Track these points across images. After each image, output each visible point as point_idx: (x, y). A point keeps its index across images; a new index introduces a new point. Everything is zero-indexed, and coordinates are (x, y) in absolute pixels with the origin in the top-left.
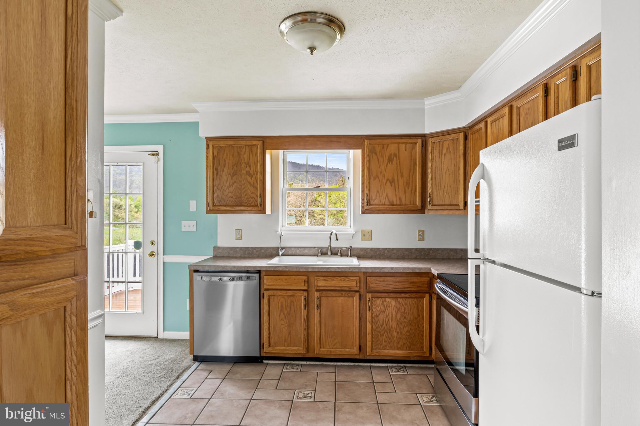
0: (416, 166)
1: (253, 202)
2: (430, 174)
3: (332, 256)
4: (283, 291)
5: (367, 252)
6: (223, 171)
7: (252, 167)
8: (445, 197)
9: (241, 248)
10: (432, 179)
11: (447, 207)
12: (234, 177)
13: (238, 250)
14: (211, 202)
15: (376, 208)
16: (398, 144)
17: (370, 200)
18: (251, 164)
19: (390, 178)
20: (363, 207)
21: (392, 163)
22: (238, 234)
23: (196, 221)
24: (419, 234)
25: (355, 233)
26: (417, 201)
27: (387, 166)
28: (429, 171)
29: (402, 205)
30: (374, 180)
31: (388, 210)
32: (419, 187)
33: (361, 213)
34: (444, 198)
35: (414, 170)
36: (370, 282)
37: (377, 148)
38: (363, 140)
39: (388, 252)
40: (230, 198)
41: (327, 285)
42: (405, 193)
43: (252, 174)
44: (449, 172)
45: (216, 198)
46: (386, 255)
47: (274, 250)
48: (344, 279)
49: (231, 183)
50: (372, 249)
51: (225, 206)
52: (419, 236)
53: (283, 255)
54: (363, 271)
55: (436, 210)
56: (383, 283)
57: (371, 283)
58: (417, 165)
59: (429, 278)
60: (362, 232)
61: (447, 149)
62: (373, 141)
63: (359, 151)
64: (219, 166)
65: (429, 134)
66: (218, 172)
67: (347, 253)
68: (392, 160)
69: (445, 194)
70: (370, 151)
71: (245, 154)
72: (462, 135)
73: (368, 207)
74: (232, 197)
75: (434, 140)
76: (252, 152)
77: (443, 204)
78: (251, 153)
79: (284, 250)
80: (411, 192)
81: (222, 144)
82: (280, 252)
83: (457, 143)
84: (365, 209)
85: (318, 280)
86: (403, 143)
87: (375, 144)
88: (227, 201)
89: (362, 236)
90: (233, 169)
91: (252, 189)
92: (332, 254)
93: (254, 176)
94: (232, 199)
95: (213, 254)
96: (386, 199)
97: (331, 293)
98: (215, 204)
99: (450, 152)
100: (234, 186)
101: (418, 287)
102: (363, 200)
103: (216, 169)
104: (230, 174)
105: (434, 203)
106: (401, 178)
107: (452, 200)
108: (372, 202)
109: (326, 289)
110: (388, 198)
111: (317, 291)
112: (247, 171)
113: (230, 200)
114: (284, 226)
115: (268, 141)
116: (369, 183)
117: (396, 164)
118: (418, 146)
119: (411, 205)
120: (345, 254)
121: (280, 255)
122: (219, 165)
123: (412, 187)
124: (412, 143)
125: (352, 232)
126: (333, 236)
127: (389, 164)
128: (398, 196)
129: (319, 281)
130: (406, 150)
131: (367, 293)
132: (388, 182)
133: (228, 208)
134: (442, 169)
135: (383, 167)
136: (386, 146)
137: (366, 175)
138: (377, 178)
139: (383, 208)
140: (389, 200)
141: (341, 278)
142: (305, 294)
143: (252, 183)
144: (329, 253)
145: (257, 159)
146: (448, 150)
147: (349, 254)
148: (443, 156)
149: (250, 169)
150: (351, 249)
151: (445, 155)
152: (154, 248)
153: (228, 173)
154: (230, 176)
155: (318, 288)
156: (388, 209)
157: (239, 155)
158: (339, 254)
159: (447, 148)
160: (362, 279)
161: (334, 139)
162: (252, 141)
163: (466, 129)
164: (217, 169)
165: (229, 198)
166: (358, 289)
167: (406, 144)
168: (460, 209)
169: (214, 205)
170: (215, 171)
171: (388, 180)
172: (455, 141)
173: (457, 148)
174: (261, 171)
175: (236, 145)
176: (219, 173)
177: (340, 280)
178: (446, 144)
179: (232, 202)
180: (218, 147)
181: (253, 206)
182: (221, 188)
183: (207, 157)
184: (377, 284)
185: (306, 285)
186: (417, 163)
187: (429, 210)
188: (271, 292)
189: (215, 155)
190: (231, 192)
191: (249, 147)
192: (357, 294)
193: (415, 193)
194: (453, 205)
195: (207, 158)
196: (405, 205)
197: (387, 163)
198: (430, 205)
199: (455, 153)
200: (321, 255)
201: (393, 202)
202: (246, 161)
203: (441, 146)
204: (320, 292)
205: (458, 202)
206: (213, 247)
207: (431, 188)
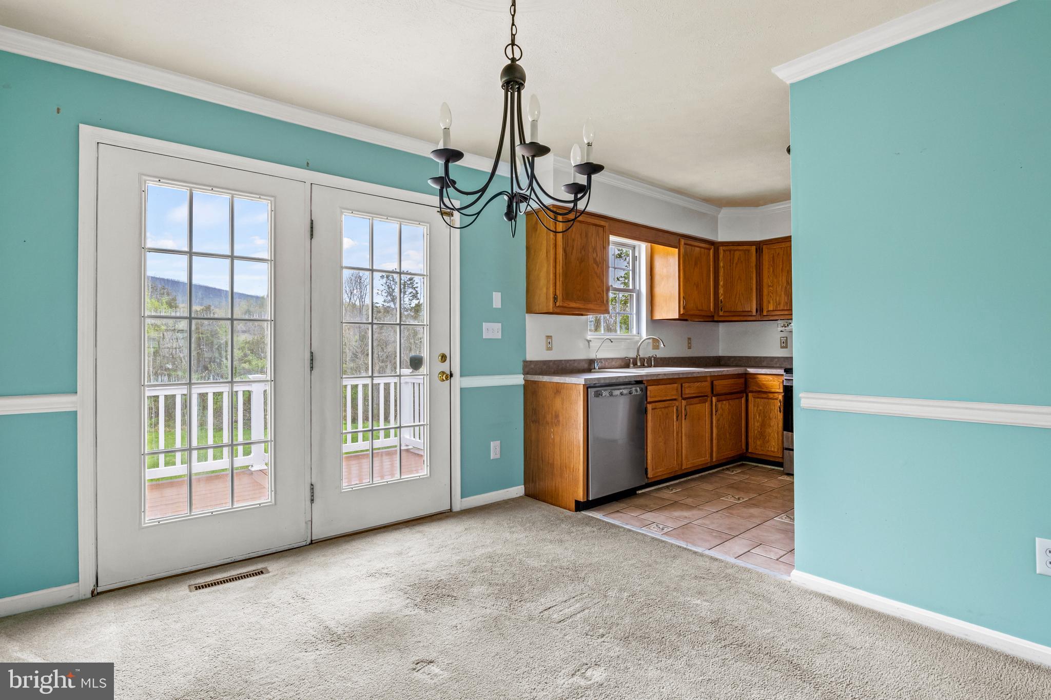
1: (600, 298)
2: (721, 281)
4: (661, 402)
6: (572, 253)
7: (598, 253)
8: (737, 304)
9: (555, 361)
10: (723, 286)
11: (739, 314)
12: (581, 264)
14: (561, 295)
17: (685, 304)
18: (598, 250)
19: (696, 283)
20: (680, 311)
22: (549, 342)
23: (501, 324)
24: (688, 342)
26: (711, 307)
27: (694, 269)
28: (721, 278)
29: (703, 310)
32: (712, 293)
36: (715, 385)
37: (688, 249)
38: (679, 239)
41: (690, 392)
42: (705, 298)
44: (741, 280)
45: (564, 290)
51: (575, 301)
52: (688, 344)
55: (728, 316)
56: (723, 386)
58: (711, 271)
61: (738, 259)
62: (686, 242)
63: (676, 251)
65: (720, 242)
66: (566, 255)
68: (697, 264)
69: (737, 301)
70: (684, 251)
71: (592, 235)
72: (755, 248)
73: (684, 311)
74: (580, 291)
75: (725, 248)
76: (598, 235)
77: (735, 310)
83: (748, 255)
85: (684, 387)
87: (687, 244)
88: (576, 294)
89: (652, 344)
90: (581, 253)
91: (598, 282)
94: (579, 293)
97: (693, 400)
99: (742, 262)
100: (582, 275)
101: (740, 388)
104: (578, 259)
105: (725, 310)
106: (702, 283)
107: (744, 306)
108: (686, 306)
110: (695, 302)
111: (684, 399)
112: (594, 259)
115: (611, 223)
117: (699, 268)
118: (712, 251)
119: (708, 311)
122: (568, 246)
124: (706, 248)
127: (695, 267)
131: (713, 398)
132: (695, 285)
133: (578, 305)
135: (692, 270)
136: (693, 248)
137: (682, 277)
138: (688, 281)
139: (692, 313)
140: (696, 305)
143: (599, 275)
146: (740, 259)
148: (734, 265)
149: (597, 256)
151: (737, 264)
152: (445, 367)
153: (576, 258)
155: (685, 396)
157: (587, 236)
159: (738, 257)
165: (577, 291)
168: (753, 315)
172: (747, 253)
173: (748, 259)
176: (568, 257)
178: (737, 254)
182: (569, 277)
184: (720, 388)
186: (711, 269)
187: (720, 316)
190: (580, 283)
191: (596, 228)
193: (710, 299)
194: (746, 311)
196: (705, 311)
198: (721, 311)
199: (747, 264)
201: (698, 307)
202: (593, 245)
203: (732, 255)
204: (687, 400)
205: (751, 309)
207: (722, 294)
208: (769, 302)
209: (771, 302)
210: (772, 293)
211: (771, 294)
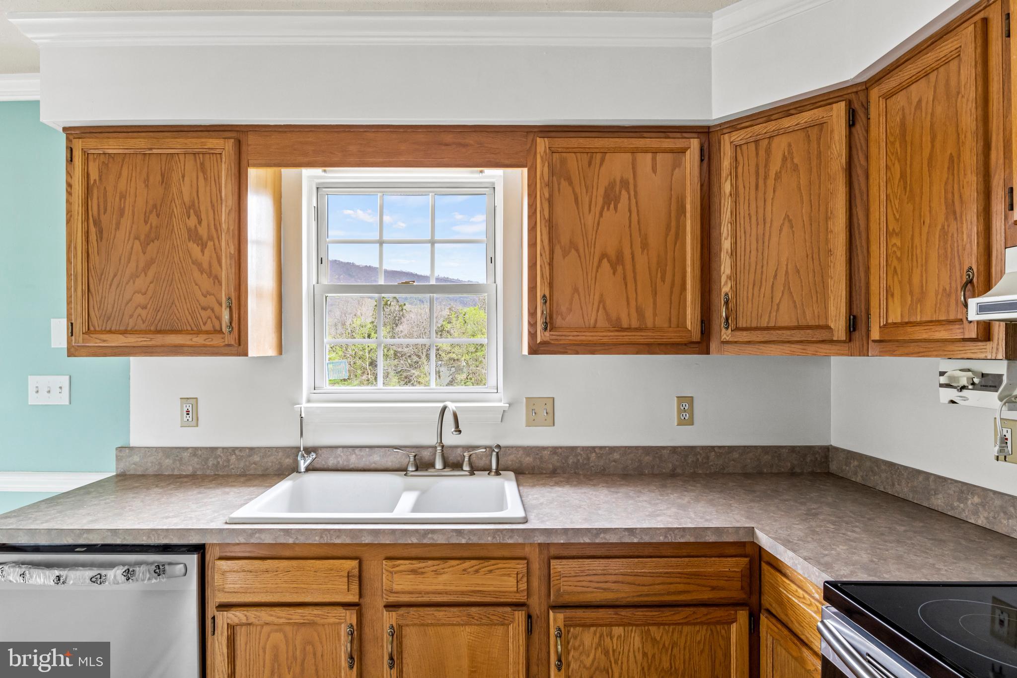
0: (685, 216)
1: (209, 320)
2: (726, 239)
3: (447, 471)
4: (277, 609)
5: (541, 457)
6: (118, 227)
7: (203, 216)
8: (778, 305)
9: (196, 449)
10: (733, 253)
11: (786, 335)
12: (149, 248)
13: (186, 455)
14: (79, 320)
15: (570, 338)
16: (634, 151)
17: (555, 316)
18: (203, 208)
19: (612, 252)
20: (532, 335)
21: (616, 208)
22: (188, 411)
23: (68, 377)
24: (679, 408)
25: (510, 405)
26: (689, 317)
27: (601, 215)
28: (725, 230)
29: (646, 329)
30: (564, 258)
31: (604, 344)
32: (693, 277)
33: (525, 351)
34: (775, 307)
35: (678, 227)
36: (560, 575)
37: (573, 163)
38: (533, 141)
39: (599, 457)
40: (139, 310)
41: (422, 587)
42: (655, 293)
43: (205, 237)
44: (792, 227)
45: (96, 309)
46: (593, 467)
47: (288, 457)
48: (476, 567)
49: (142, 265)
50: (555, 450)
51: (125, 332)
52: (680, 412)
53: (308, 469)
54: (539, 542)
55: (749, 343)
56: (602, 578)
57: (566, 579)
58: (688, 215)
59: (747, 560)
60: (527, 401)
61: (784, 159)
62: (561, 143)
63: (522, 174)
64: (105, 213)
65: (720, 125)
66: (100, 232)
67: (487, 462)
68: (617, 201)
69: (778, 295)
70: (552, 173)
71: (183, 177)
72: (839, 109)
73: (547, 334)
74: (144, 307)
75: (738, 137)
76: (204, 172)
77: (772, 324)
78: (201, 175)
79: (313, 455)
80: (671, 292)
81: (113, 146)
82: (302, 462)
83: (819, 139)
84: (539, 341)
85: (391, 573)
86: (645, 151)
87: (568, 150)
88: (131, 316)
89: (527, 414)
90: (146, 222)
91: (205, 282)
92: (446, 464)
93: (212, 243)
94: (144, 313)
95: (117, 468)
96: (598, 311)
97: (436, 613)
98: (94, 327)
99: (796, 168)
100: (151, 273)
101: (713, 588)
102: (532, 314)
103: (94, 221)
104: (137, 238)
105: (742, 323)
106: (642, 252)
107: (804, 312)
108: (559, 321)
109: (420, 599)
110: (604, 308)
111: (390, 606)
112: (189, 230)
113: (140, 315)
114: (320, 388)
115: (252, 139)
116: (551, 264)
117: (627, 209)
118: (692, 157)
119: (670, 329)
120: (482, 463)
121: (303, 469)
122: (105, 210)
123: (674, 275)
124: (672, 151)
125: (501, 404)
126: (448, 418)
127: (608, 209)
128: (633, 303)
129: (395, 576)
130: (654, 170)
131: (551, 612)
132: (605, 260)
133: (131, 340)
134: (768, 220)
135: (590, 220)
136: (599, 156)
137: (542, 241)
138: (573, 250)
139: (590, 338)
140: (607, 314)
141: (468, 564)
142: (351, 617)
143: (205, 266)
144: (439, 465)
145: (220, 192)
146: (789, 160)
147: (494, 466)
148: (771, 182)
149: (200, 222)
150: (497, 453)
151: (778, 178)
153: (132, 236)
154: (137, 242)
155: (392, 599)
156: (605, 340)
157: (165, 180)
158: (466, 467)
159: (784, 156)
160: (536, 566)
161: (449, 138)
162: (203, 140)
163: (855, 90)
164: (97, 223)
165: (136, 308)
166: (521, 597)
167: (655, 152)
168: (835, 338)
169: (92, 328)
170: (93, 230)
171: (604, 256)
172: (813, 133)
173: (819, 153)
174: (231, 228)
175: (155, 151)
176: (105, 235)
177: (464, 570)
178: (780, 146)
179: (144, 322)
180: (102, 156)
181: (207, 332)
182: (110, 279)
183: (69, 185)
184: (584, 584)
185: (355, 587)
186: (688, 207)
187: (723, 342)
188: (236, 616)
189: (92, 182)
190: (143, 291)
191: (195, 157)
192: (520, 616)
193: (681, 294)
194: (809, 327)
195: (69, 190)
196: (654, 329)
197: (603, 208)
198: (727, 328)
199: (814, 170)
200: (417, 470)
201: (619, 319)
202: (187, 199)
203: (762, 153)
204: (402, 611)
205: (827, 318)
206: (117, 449)
207: (729, 278)
208: (889, 293)
209: (897, 291)
210: (899, 260)
211: (895, 263)
